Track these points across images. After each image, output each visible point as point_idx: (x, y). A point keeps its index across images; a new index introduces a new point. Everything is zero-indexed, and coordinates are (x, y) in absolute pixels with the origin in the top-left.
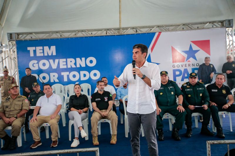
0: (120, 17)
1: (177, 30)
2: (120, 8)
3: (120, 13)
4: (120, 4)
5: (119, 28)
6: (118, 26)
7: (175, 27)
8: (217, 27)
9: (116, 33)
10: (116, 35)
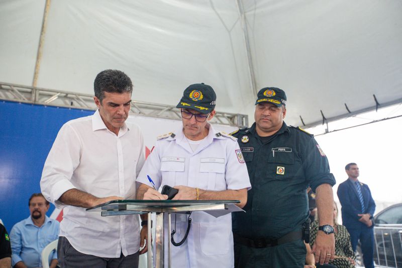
0: (36, 66)
1: (158, 117)
2: (40, 46)
3: (38, 58)
4: (41, 37)
5: (32, 89)
6: (29, 83)
7: (152, 111)
8: (222, 123)
9: (23, 99)
10: (22, 103)
